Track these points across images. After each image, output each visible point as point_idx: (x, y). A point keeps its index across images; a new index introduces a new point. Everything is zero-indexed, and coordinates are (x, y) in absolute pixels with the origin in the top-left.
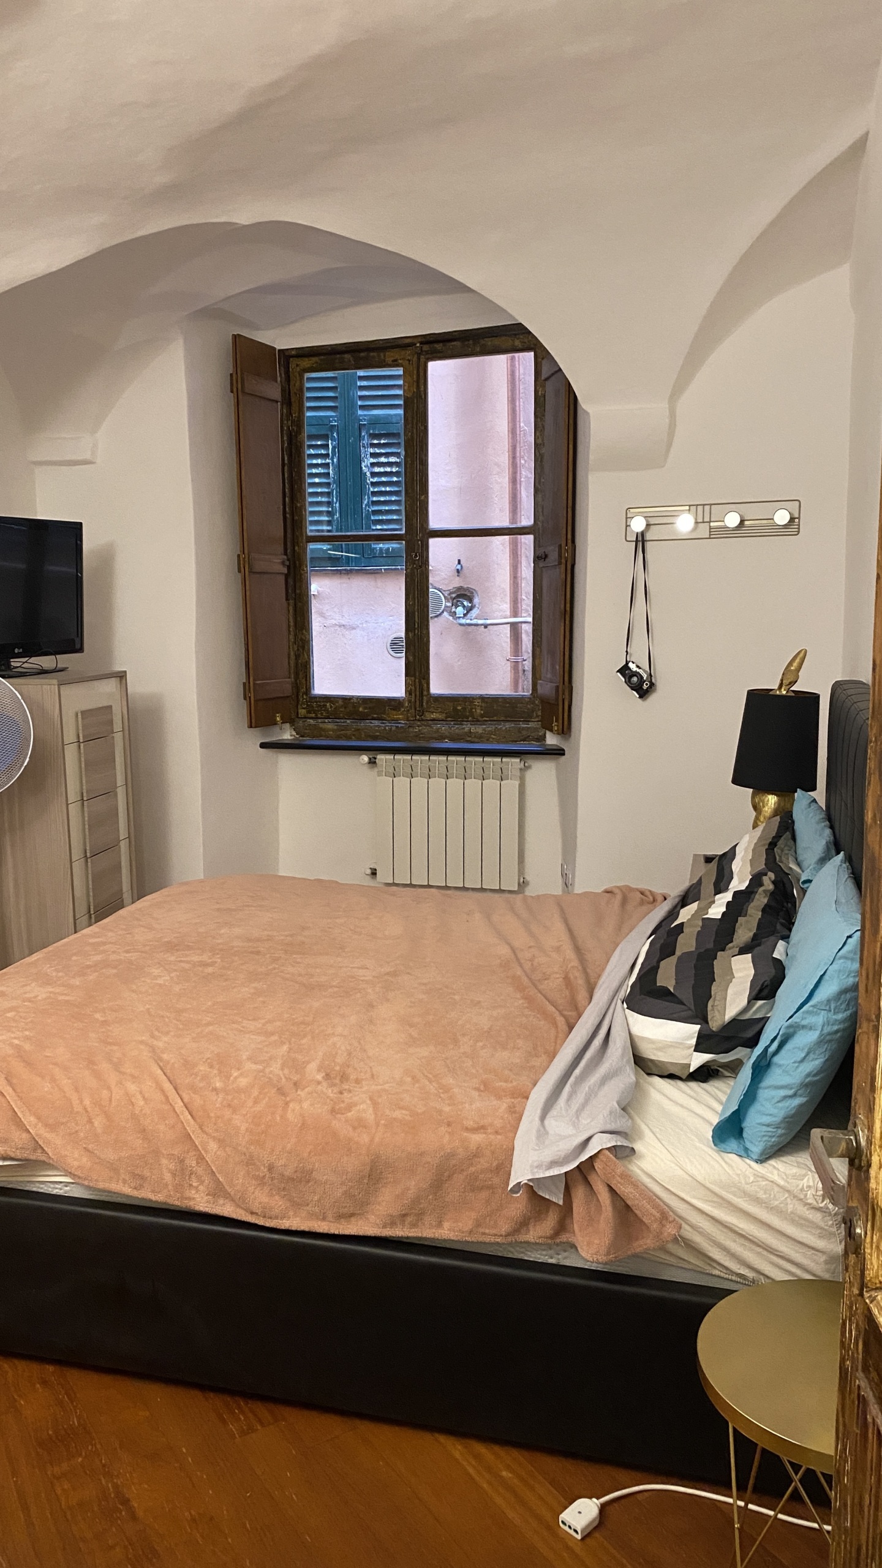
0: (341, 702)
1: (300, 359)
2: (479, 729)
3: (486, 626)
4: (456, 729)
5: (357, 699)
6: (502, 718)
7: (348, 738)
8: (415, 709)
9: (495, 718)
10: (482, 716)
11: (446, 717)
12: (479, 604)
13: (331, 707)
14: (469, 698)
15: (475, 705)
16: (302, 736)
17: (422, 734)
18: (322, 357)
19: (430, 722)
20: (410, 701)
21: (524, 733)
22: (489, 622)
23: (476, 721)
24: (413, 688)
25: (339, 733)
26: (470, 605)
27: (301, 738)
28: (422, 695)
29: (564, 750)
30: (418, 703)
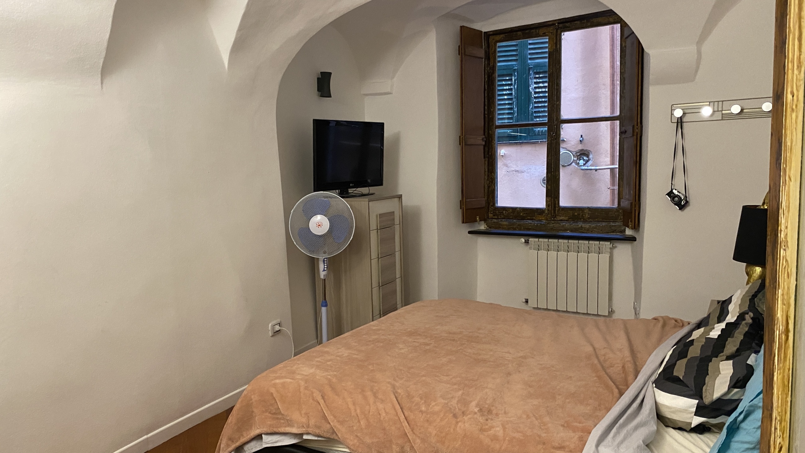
0: (511, 211)
1: (495, 36)
2: (587, 226)
3: (596, 170)
4: (574, 225)
5: (520, 209)
6: (600, 220)
7: (515, 229)
8: (551, 214)
9: (596, 220)
10: (589, 218)
11: (568, 219)
12: (593, 158)
13: (506, 213)
14: (581, 209)
15: (585, 213)
16: (490, 228)
17: (555, 228)
18: (506, 34)
19: (559, 222)
20: (548, 210)
21: (613, 228)
22: (598, 168)
23: (585, 221)
24: (550, 203)
25: (509, 227)
26: (587, 159)
27: (489, 229)
28: (555, 207)
29: (636, 238)
30: (553, 212)
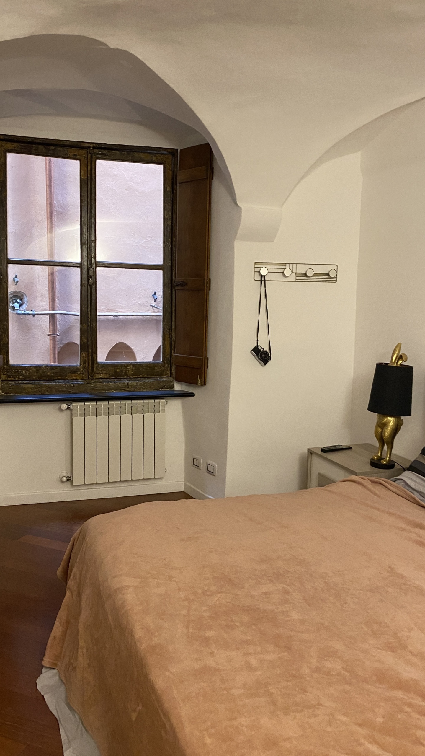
0: (34, 369)
2: (133, 383)
3: (34, 315)
4: (119, 384)
5: (46, 367)
6: (145, 376)
7: (43, 394)
8: (88, 372)
9: (141, 376)
10: (133, 375)
11: (109, 377)
13: (26, 372)
14: (124, 365)
15: (128, 369)
16: (6, 393)
17: (96, 387)
18: (22, 144)
19: (101, 380)
20: (84, 367)
21: (162, 384)
22: (36, 313)
23: (129, 378)
24: (87, 359)
25: (35, 390)
28: (93, 363)
29: (194, 394)
30: (90, 368)
